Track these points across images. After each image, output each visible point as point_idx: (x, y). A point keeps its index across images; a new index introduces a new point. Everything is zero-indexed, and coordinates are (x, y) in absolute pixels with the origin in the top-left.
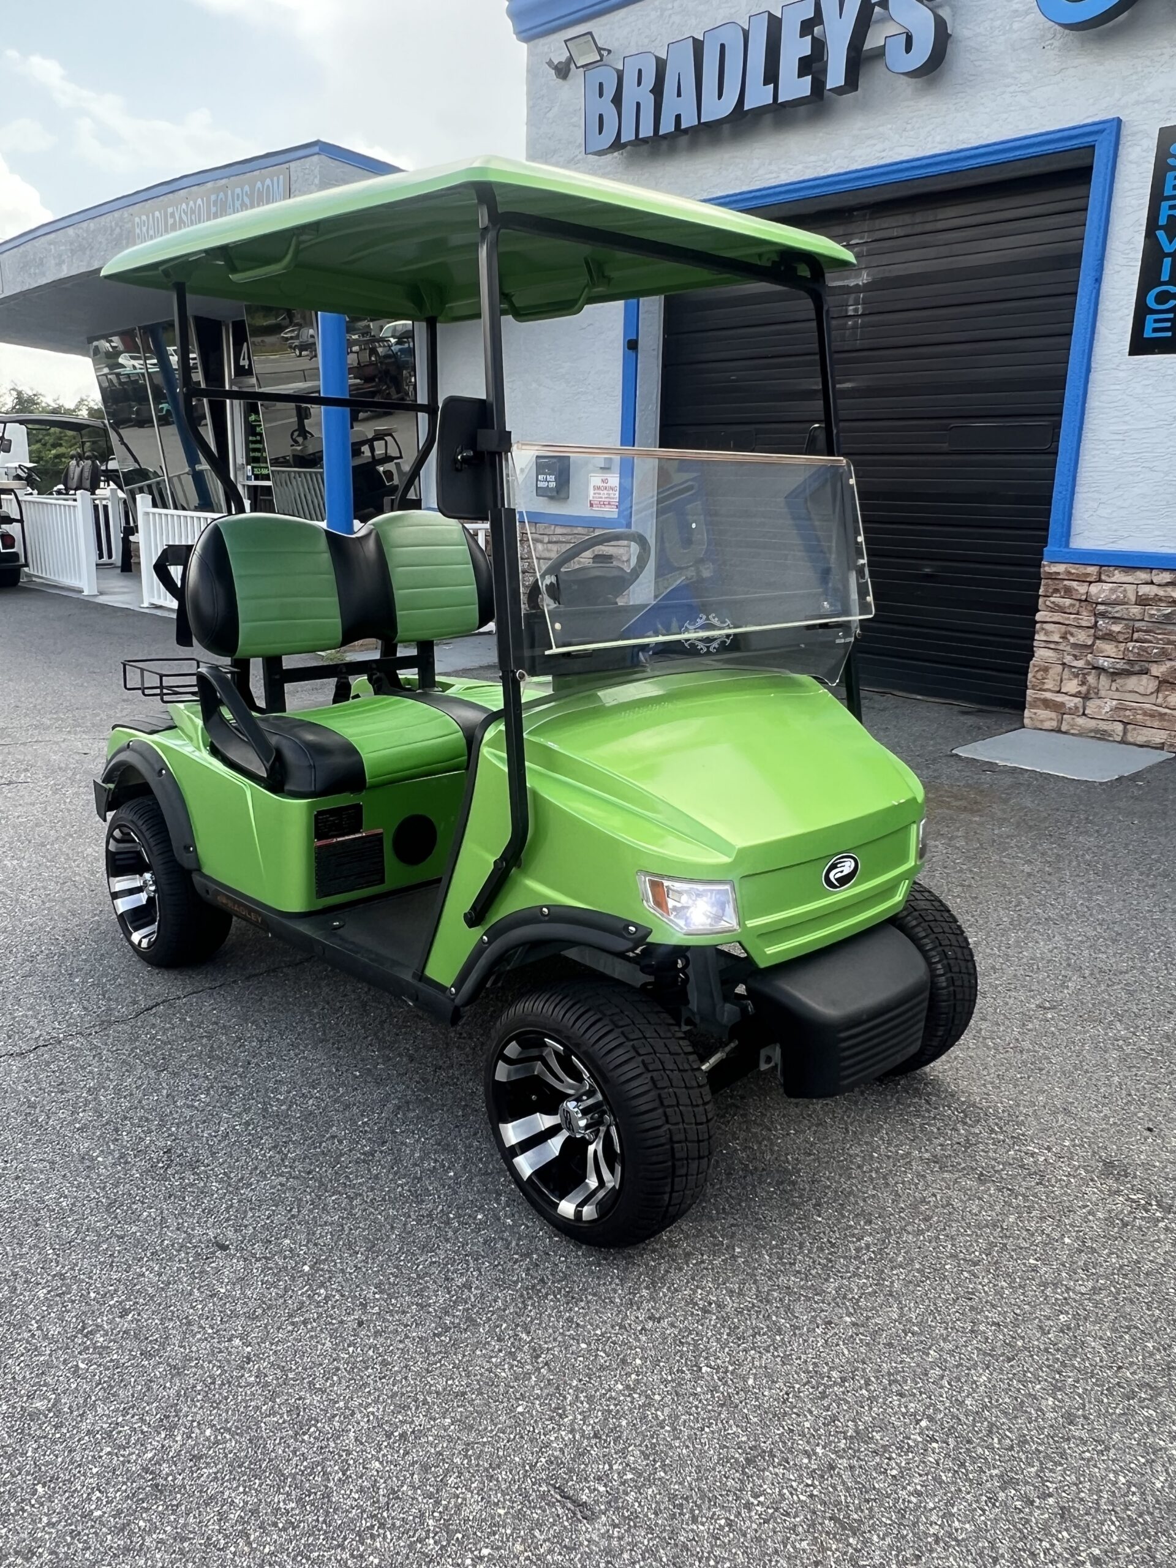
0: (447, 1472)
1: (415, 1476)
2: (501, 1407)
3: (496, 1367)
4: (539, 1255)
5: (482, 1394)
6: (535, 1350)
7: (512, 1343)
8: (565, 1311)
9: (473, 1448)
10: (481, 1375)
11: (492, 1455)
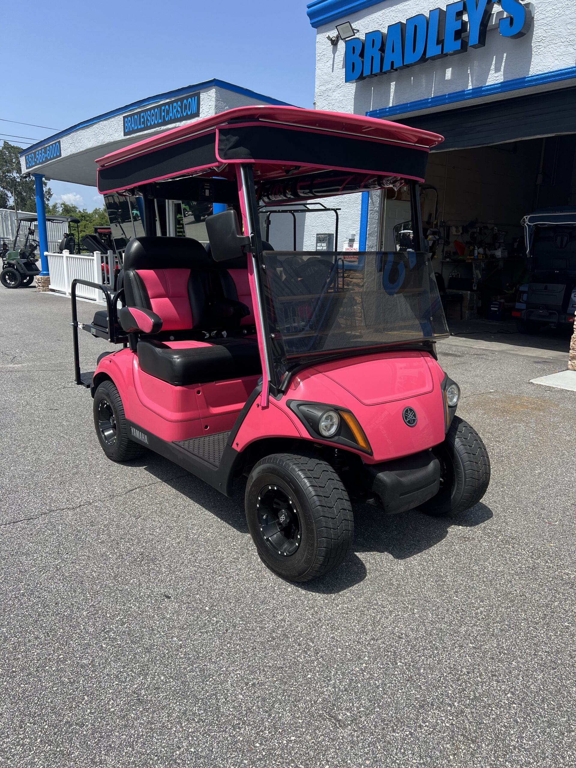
0: (274, 702)
1: (260, 703)
2: (300, 674)
3: (298, 657)
4: (318, 608)
5: (291, 668)
6: (316, 650)
7: (305, 647)
8: (331, 633)
9: (286, 692)
10: (291, 660)
11: (296, 696)
